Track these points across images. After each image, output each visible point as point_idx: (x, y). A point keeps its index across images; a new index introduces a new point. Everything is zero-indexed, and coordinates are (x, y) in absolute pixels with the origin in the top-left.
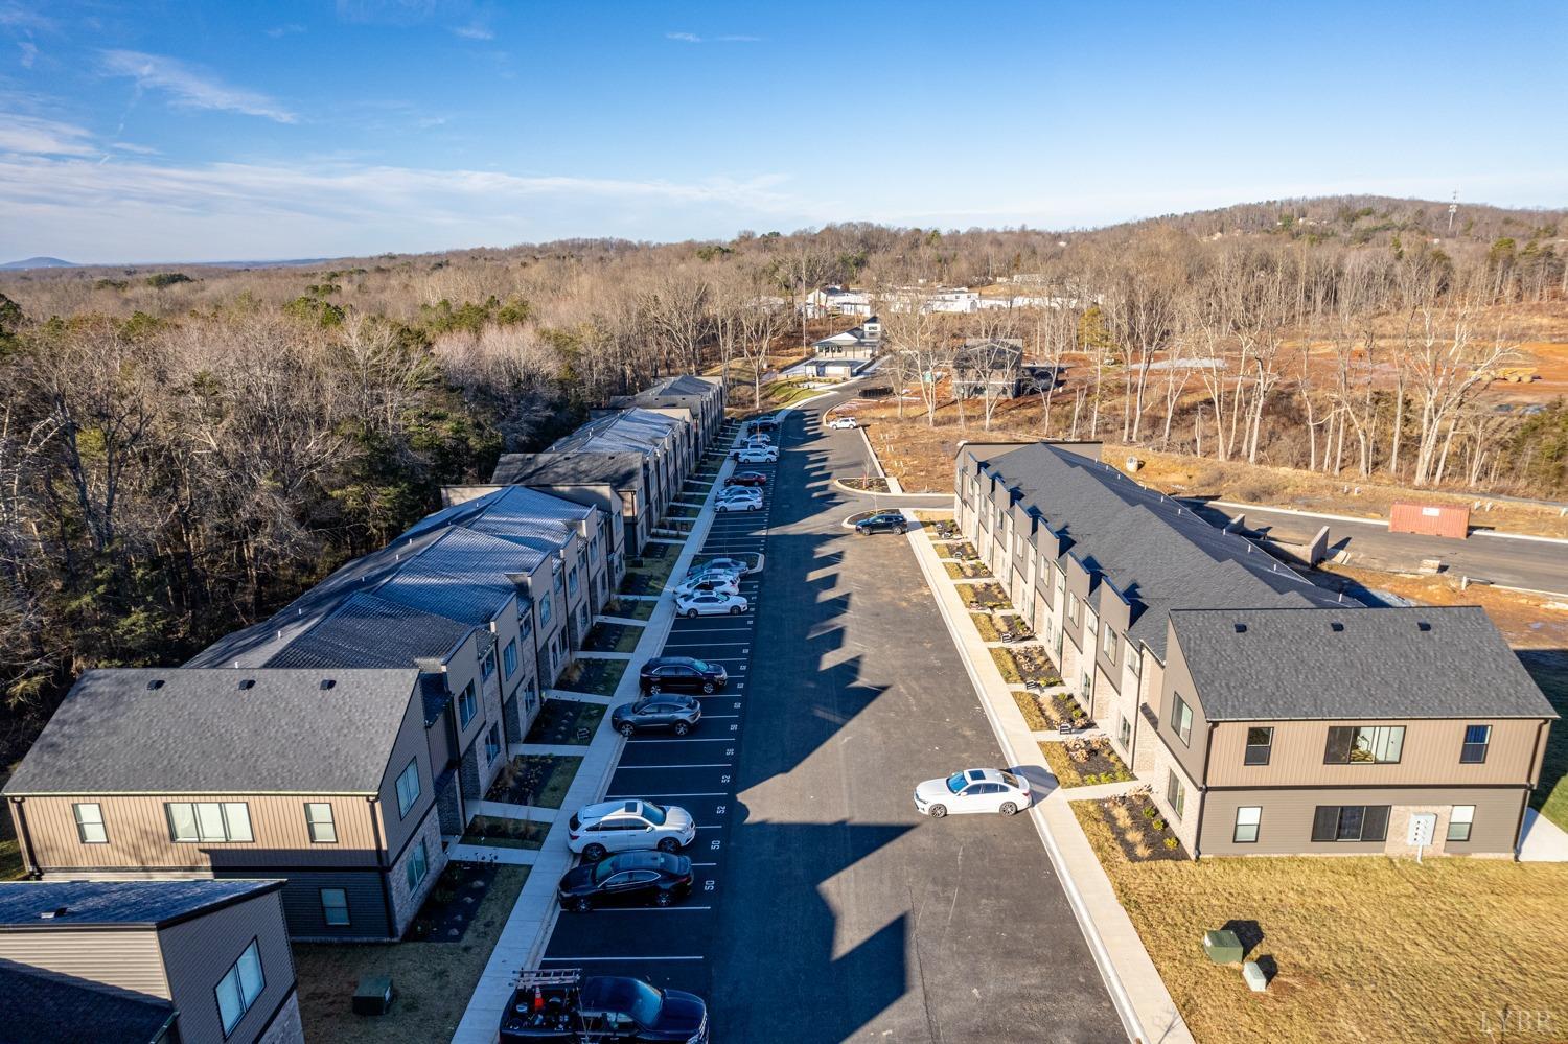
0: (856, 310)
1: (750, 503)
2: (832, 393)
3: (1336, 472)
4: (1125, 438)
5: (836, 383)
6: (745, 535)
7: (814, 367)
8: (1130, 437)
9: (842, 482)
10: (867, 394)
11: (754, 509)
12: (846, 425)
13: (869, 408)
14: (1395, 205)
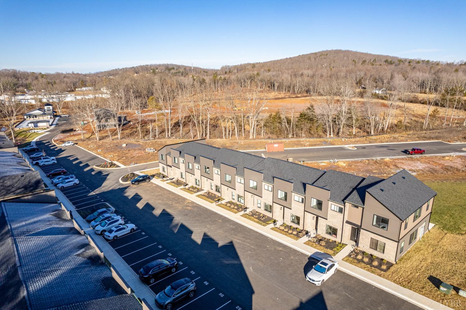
0: (28, 102)
1: (74, 182)
2: (47, 133)
3: (230, 138)
4: (167, 136)
5: (45, 129)
6: (86, 196)
7: (33, 124)
8: (168, 136)
9: (97, 166)
10: (64, 132)
11: (77, 184)
12: (69, 144)
13: (68, 137)
14: (179, 67)
